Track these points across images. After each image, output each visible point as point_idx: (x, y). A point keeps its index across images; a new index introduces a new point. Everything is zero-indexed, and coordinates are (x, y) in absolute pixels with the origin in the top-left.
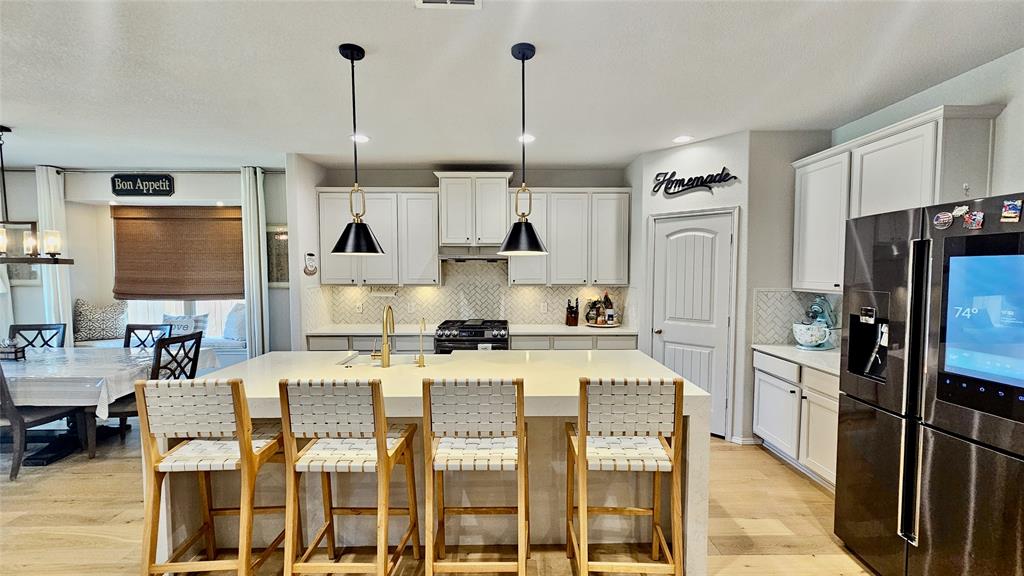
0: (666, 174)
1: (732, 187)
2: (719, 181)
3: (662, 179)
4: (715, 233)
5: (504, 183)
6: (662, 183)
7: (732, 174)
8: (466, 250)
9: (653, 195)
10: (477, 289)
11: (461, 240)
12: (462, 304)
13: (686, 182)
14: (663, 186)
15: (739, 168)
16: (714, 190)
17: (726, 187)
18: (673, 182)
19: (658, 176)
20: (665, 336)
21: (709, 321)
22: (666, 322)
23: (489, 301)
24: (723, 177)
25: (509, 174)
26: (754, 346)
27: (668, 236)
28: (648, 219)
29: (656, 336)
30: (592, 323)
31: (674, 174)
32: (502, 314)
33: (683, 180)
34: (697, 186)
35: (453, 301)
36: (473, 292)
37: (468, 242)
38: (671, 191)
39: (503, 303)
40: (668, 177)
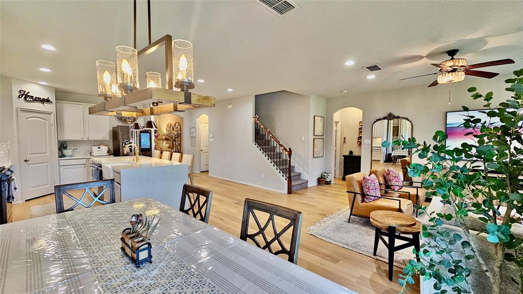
0: (25, 92)
3: (23, 93)
4: (46, 120)
6: (23, 95)
9: (18, 98)
14: (24, 96)
15: (52, 99)
16: (45, 104)
17: (49, 105)
18: (28, 96)
19: (20, 91)
21: (46, 153)
22: (29, 155)
24: (48, 101)
27: (27, 118)
28: (17, 109)
31: (29, 93)
33: (33, 97)
34: (39, 101)
38: (27, 99)
40: (26, 93)
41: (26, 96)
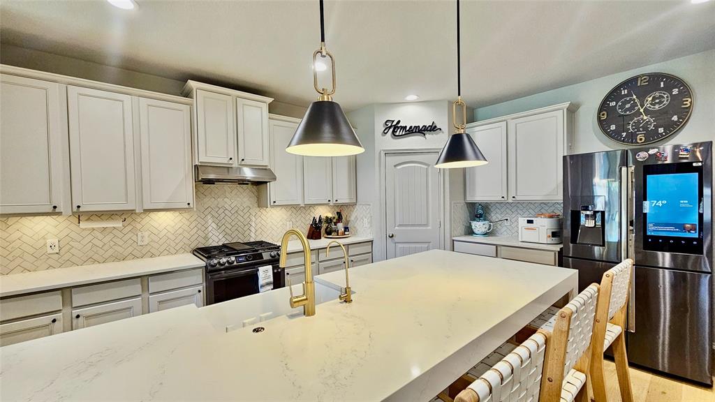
0: (393, 121)
1: (438, 135)
2: (430, 131)
3: (390, 125)
4: (427, 165)
5: (265, 108)
6: (390, 127)
7: (438, 127)
8: (226, 170)
9: (383, 135)
10: (226, 212)
11: (221, 159)
12: (210, 228)
13: (408, 129)
14: (391, 130)
15: (442, 123)
16: (427, 136)
17: (434, 135)
18: (398, 127)
19: (386, 122)
20: (396, 239)
21: (426, 225)
22: (397, 228)
23: (239, 223)
24: (433, 128)
25: (270, 100)
26: (454, 239)
27: (395, 166)
28: (380, 153)
29: (389, 239)
30: (334, 235)
31: (399, 122)
32: (253, 235)
33: (406, 127)
34: (416, 132)
35: (199, 226)
36: (223, 215)
37: (231, 162)
38: (397, 134)
39: (253, 224)
40: (394, 123)
41: (395, 129)
